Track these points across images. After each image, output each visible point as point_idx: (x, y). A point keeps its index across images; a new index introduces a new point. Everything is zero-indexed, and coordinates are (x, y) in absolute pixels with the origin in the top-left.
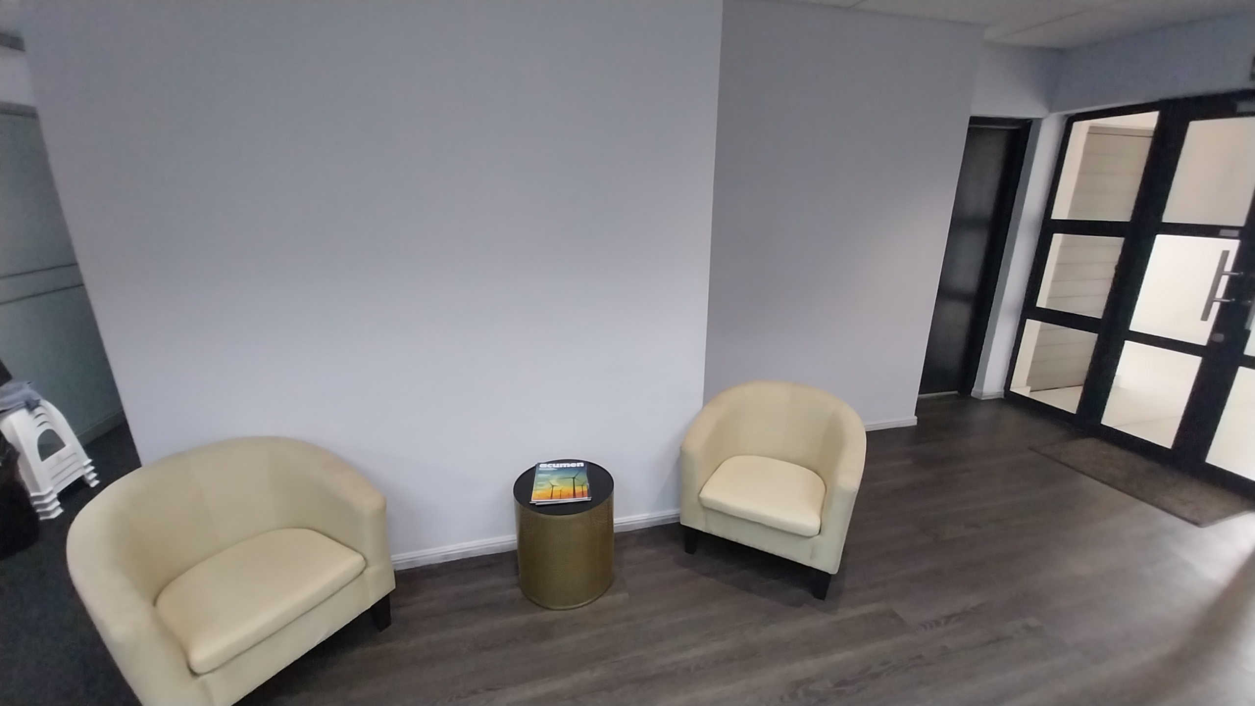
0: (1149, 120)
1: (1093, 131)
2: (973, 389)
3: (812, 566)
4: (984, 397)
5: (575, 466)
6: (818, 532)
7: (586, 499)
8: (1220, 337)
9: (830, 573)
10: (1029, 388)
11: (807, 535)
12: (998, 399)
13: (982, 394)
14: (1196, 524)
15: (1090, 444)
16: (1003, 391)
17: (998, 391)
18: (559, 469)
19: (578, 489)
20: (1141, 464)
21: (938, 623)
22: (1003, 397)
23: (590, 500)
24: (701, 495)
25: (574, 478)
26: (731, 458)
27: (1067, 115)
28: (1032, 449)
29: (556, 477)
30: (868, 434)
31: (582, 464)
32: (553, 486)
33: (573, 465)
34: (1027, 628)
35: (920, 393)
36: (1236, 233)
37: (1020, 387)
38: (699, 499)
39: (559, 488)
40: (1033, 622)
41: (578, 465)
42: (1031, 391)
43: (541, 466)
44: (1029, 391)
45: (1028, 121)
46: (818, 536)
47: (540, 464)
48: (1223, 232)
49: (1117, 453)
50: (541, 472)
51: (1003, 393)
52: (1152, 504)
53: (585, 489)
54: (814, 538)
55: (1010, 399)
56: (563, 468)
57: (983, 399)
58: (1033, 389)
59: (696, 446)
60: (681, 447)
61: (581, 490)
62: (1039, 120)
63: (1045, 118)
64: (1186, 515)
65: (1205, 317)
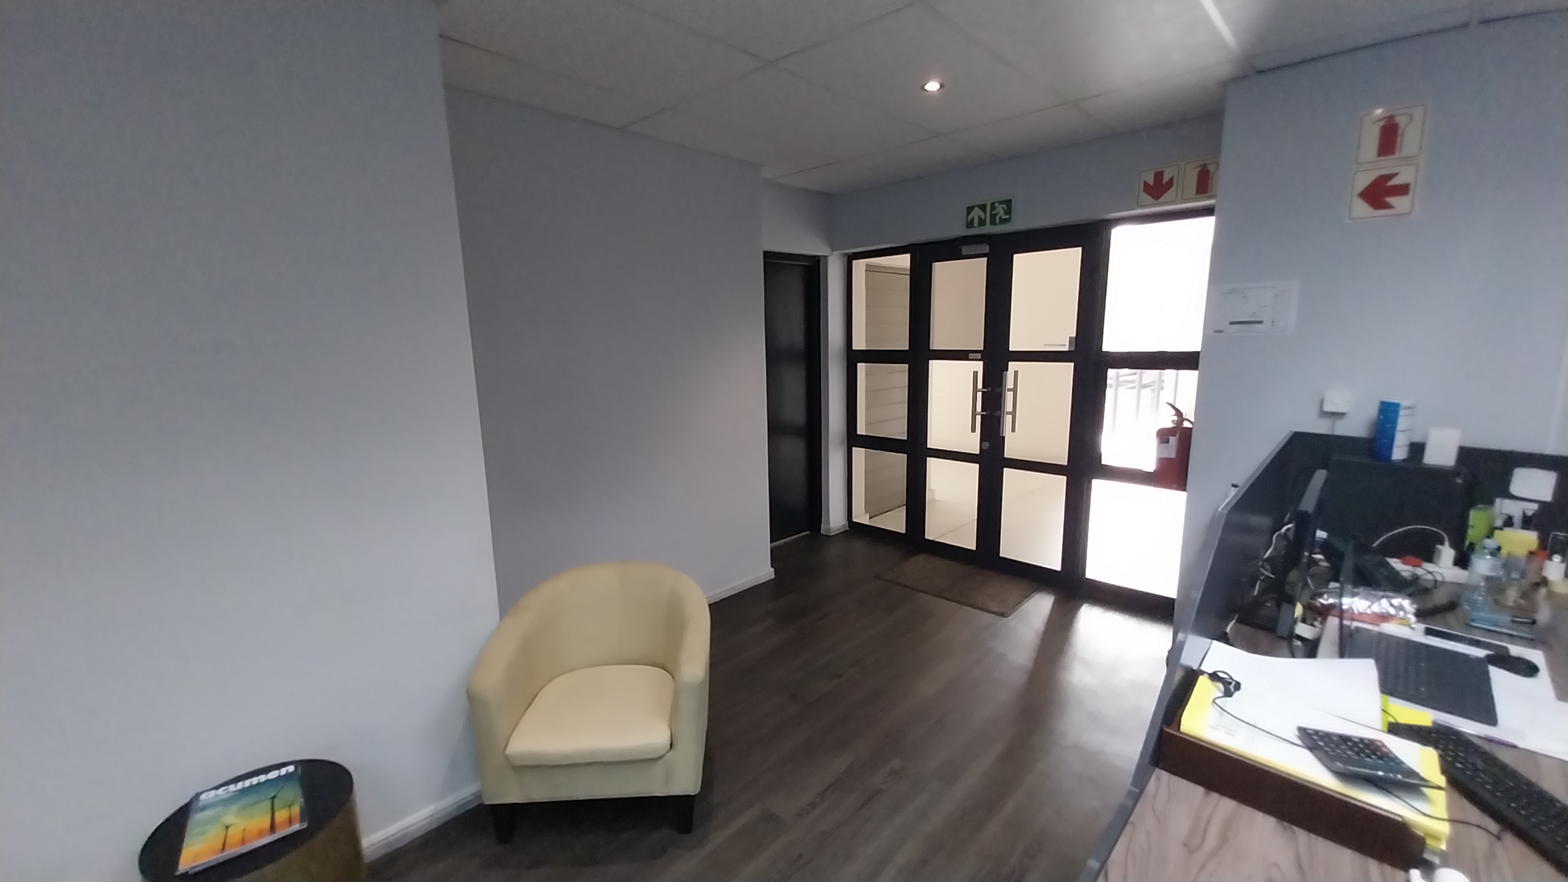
0: (904, 261)
1: (869, 269)
2: (822, 526)
3: (669, 794)
4: (833, 532)
5: (277, 775)
6: (669, 747)
7: (296, 827)
8: (986, 445)
9: (692, 794)
10: (868, 516)
11: (658, 755)
12: (844, 532)
13: (829, 530)
14: (1003, 615)
15: (920, 562)
16: (847, 523)
17: (842, 524)
18: (243, 792)
19: (281, 815)
20: (958, 569)
21: (813, 805)
22: (848, 529)
23: (305, 826)
24: (508, 752)
25: (273, 798)
26: (550, 684)
27: (846, 254)
28: (878, 577)
29: (234, 808)
30: (710, 606)
31: (291, 768)
32: (227, 827)
33: (273, 775)
34: (893, 773)
35: (771, 542)
36: (979, 356)
37: (861, 517)
38: (507, 758)
39: (242, 827)
40: (896, 763)
41: (283, 771)
42: (870, 518)
43: (203, 797)
44: (868, 518)
45: (817, 258)
46: (671, 753)
47: (198, 795)
48: (971, 356)
49: (941, 564)
50: (203, 808)
51: (847, 525)
52: (971, 606)
53: (296, 810)
54: (666, 757)
55: (855, 529)
56: (252, 787)
57: (832, 534)
58: (872, 515)
59: (491, 682)
60: (467, 690)
61: (288, 815)
62: (826, 257)
63: (830, 256)
64: (995, 609)
65: (973, 430)
